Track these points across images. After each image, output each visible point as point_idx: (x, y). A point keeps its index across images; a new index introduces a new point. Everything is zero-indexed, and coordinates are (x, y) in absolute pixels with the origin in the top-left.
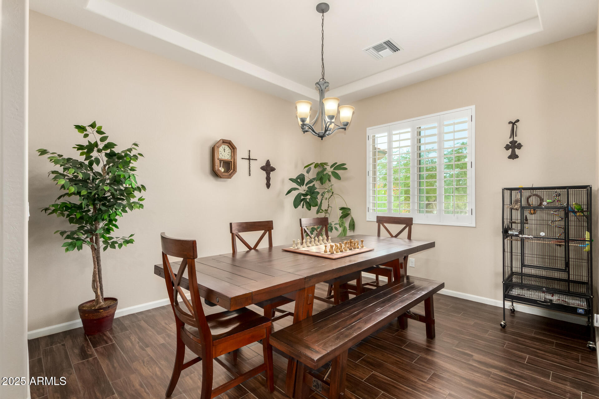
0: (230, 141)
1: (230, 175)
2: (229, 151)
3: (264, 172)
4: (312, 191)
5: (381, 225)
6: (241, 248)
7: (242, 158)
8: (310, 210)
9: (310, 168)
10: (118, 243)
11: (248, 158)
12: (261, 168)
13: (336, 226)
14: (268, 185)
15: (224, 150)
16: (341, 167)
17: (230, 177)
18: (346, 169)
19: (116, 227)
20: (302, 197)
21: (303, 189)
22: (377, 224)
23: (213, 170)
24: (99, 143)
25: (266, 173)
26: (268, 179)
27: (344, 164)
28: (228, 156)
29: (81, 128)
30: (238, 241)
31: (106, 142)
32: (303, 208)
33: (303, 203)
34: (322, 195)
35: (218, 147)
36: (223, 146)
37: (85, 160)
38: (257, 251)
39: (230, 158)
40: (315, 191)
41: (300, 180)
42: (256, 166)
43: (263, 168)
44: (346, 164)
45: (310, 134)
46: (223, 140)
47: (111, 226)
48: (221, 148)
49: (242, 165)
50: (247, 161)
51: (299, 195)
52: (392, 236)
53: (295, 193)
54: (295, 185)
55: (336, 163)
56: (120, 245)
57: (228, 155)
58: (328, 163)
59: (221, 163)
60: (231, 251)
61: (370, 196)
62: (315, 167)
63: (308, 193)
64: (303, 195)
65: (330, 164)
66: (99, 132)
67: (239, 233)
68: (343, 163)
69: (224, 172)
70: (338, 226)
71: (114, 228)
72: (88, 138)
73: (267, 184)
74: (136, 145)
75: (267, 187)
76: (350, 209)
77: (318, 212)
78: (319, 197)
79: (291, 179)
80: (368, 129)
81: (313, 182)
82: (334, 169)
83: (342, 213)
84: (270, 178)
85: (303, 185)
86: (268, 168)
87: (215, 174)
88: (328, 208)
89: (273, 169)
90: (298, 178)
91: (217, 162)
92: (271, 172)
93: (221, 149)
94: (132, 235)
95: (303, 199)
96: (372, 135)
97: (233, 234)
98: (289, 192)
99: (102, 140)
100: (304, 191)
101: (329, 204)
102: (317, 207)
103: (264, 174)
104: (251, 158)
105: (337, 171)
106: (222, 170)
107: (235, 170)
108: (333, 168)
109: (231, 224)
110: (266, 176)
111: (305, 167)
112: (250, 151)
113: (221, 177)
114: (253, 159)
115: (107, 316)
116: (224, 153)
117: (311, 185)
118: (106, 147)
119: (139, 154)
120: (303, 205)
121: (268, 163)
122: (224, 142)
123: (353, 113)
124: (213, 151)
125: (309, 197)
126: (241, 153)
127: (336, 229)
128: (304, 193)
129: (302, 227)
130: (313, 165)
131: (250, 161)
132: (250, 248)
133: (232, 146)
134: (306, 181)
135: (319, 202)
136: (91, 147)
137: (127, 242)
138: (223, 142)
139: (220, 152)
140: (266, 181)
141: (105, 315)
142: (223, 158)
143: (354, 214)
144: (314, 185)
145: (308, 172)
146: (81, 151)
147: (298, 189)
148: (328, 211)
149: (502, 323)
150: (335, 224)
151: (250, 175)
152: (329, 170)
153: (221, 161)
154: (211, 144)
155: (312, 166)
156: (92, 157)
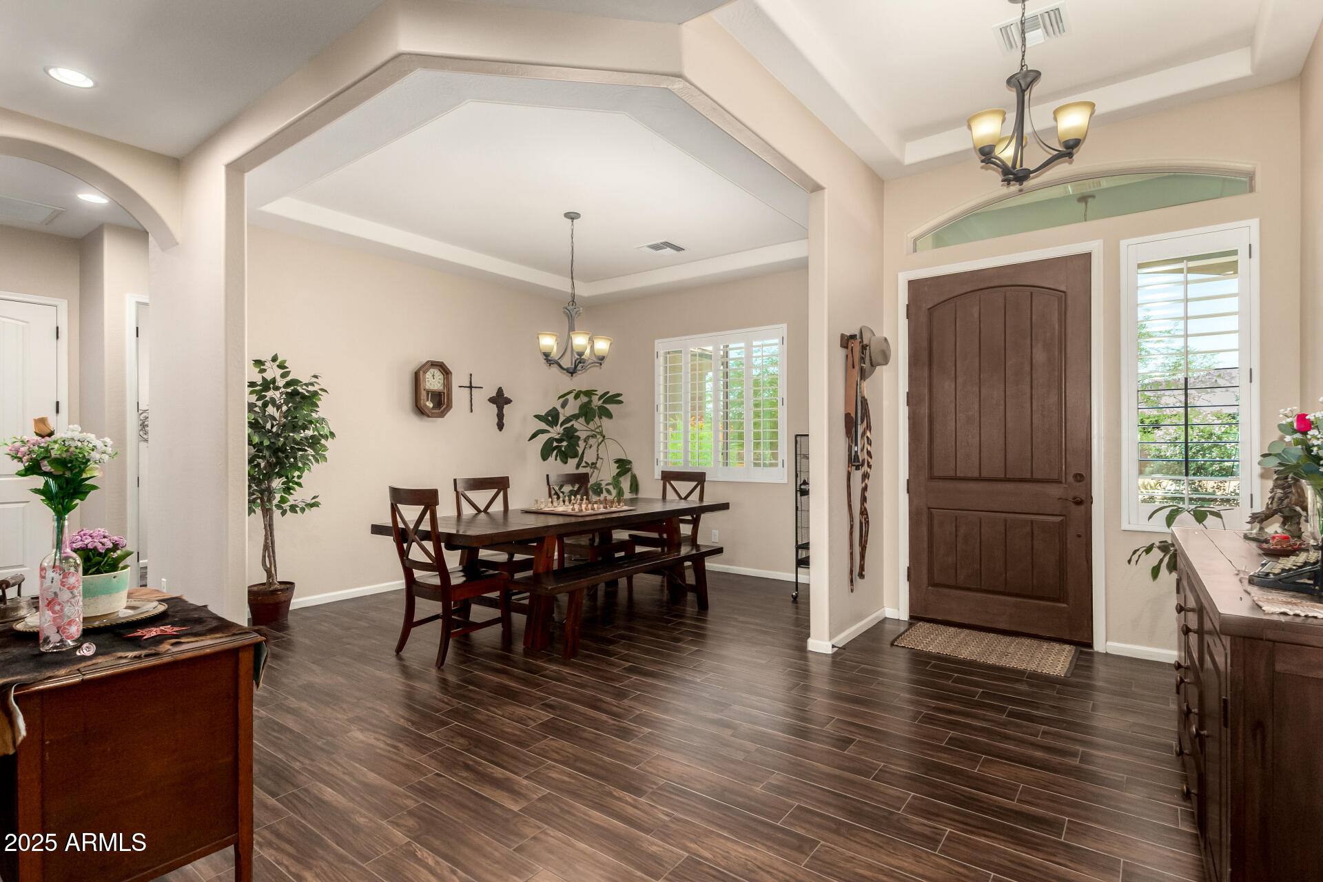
0: (442, 363)
1: (442, 412)
2: (440, 377)
3: (494, 406)
4: (570, 435)
5: (668, 484)
6: (468, 511)
7: (460, 387)
8: (566, 463)
9: (567, 400)
10: (298, 507)
11: (468, 385)
12: (489, 400)
13: (608, 487)
14: (500, 426)
15: (433, 376)
16: (614, 399)
17: (442, 415)
18: (621, 402)
19: (299, 485)
20: (555, 444)
21: (556, 431)
22: (662, 482)
23: (417, 406)
24: (278, 378)
25: (497, 407)
26: (500, 416)
27: (619, 395)
28: (439, 385)
29: (258, 363)
30: (463, 502)
31: (288, 379)
32: (556, 459)
33: (557, 453)
34: (585, 441)
35: (425, 373)
36: (432, 370)
37: (256, 401)
38: (488, 513)
39: (442, 388)
40: (576, 434)
41: (551, 418)
42: (481, 397)
43: (492, 400)
44: (622, 395)
45: (555, 369)
46: (432, 362)
47: (291, 484)
48: (429, 373)
49: (459, 397)
50: (469, 389)
51: (550, 441)
52: (680, 498)
53: (543, 438)
54: (544, 426)
55: (608, 393)
56: (303, 510)
57: (439, 383)
58: (596, 391)
59: (428, 394)
60: (455, 513)
61: (659, 443)
62: (577, 397)
63: (564, 438)
64: (557, 440)
65: (600, 393)
66: (281, 366)
67: (466, 492)
68: (618, 393)
69: (433, 407)
70: (611, 488)
71: (295, 486)
72: (264, 375)
73: (498, 424)
74: (316, 377)
75: (499, 428)
76: (630, 462)
77: (578, 466)
78: (582, 444)
79: (537, 416)
80: (656, 342)
81: (571, 420)
82: (604, 402)
83: (618, 468)
84: (503, 415)
85: (556, 426)
86: (500, 400)
87: (420, 410)
88: (597, 460)
89: (508, 401)
90: (548, 414)
91: (424, 394)
92: (505, 406)
93: (429, 375)
94: (314, 498)
95: (557, 447)
96: (662, 352)
97: (457, 493)
98: (534, 436)
99: (283, 376)
100: (559, 434)
101: (598, 455)
102: (576, 460)
103: (494, 408)
104: (473, 385)
105: (608, 406)
106: (429, 404)
107: (449, 407)
108: (601, 401)
109: (455, 480)
110: (496, 411)
111: (559, 398)
112: (471, 375)
113: (429, 416)
114: (476, 387)
115: (285, 601)
116: (433, 381)
117: (569, 425)
118: (288, 385)
119: (322, 390)
120: (556, 456)
121: (500, 391)
122: (434, 364)
123: (611, 344)
124: (417, 378)
125: (565, 444)
126: (458, 379)
127: (609, 492)
128: (557, 437)
129: (549, 486)
130: (572, 395)
131: (471, 390)
132: (479, 511)
133: (445, 371)
134: (562, 419)
135: (580, 451)
136: (267, 385)
137: (312, 505)
138: (432, 365)
139: (427, 380)
140: (496, 420)
141: (283, 599)
142: (432, 388)
143: (637, 469)
144: (573, 425)
145: (564, 406)
146: (251, 389)
147: (548, 431)
148: (597, 465)
149: (794, 594)
150: (607, 485)
151: (472, 411)
152: (596, 402)
153: (428, 392)
154: (414, 366)
155: (571, 397)
156: (266, 396)
